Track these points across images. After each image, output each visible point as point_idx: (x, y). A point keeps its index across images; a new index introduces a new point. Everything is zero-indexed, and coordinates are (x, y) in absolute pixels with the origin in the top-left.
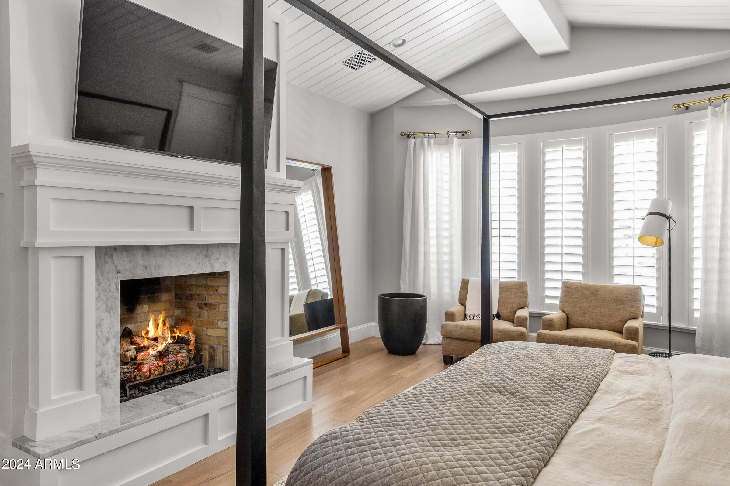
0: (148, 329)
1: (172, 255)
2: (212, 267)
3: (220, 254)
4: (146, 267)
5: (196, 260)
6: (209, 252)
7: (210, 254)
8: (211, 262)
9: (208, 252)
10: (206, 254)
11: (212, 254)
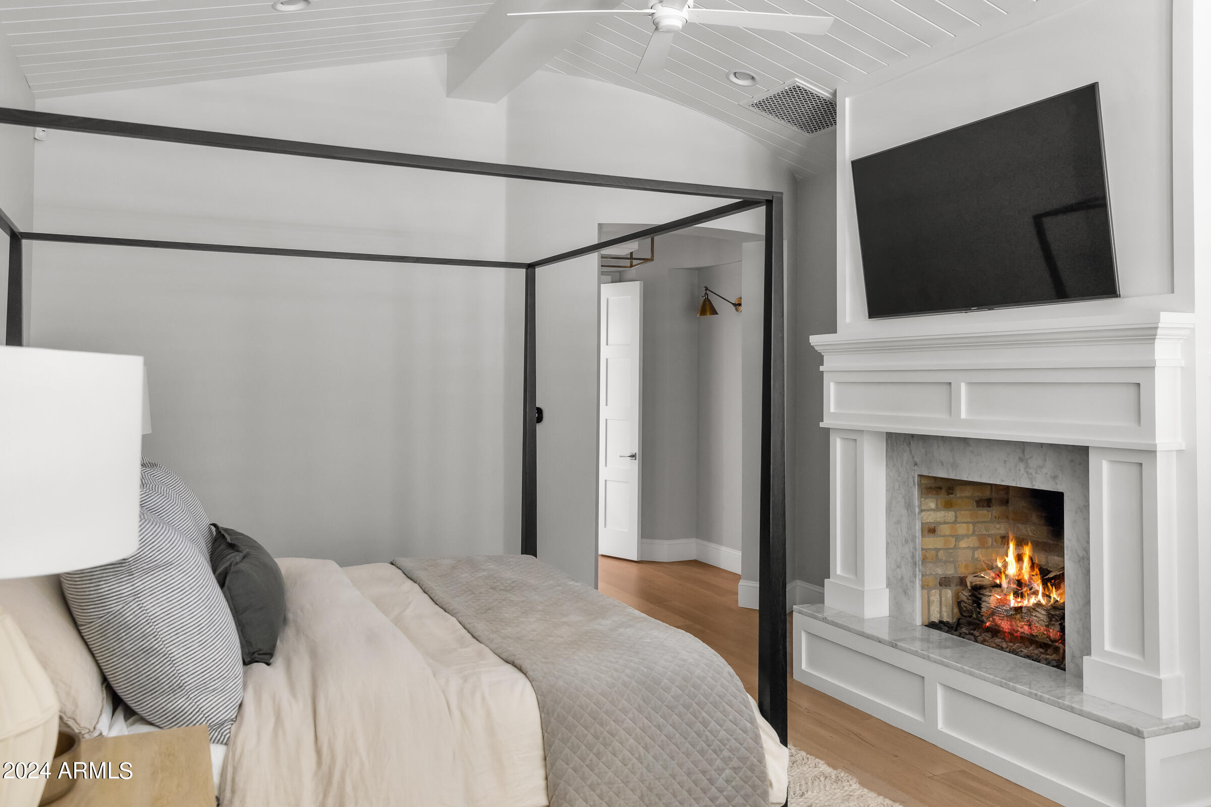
0: (1007, 559)
1: (972, 452)
2: (1031, 480)
3: (1045, 460)
4: (942, 462)
5: (1005, 464)
6: (1026, 455)
7: (1027, 456)
8: (1030, 471)
9: (1023, 453)
10: (1021, 456)
11: (1031, 458)
